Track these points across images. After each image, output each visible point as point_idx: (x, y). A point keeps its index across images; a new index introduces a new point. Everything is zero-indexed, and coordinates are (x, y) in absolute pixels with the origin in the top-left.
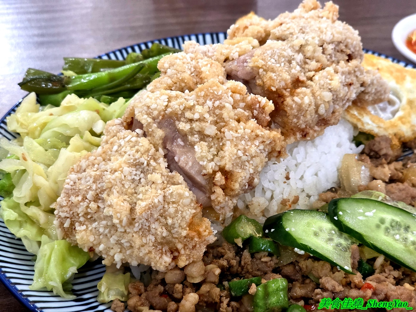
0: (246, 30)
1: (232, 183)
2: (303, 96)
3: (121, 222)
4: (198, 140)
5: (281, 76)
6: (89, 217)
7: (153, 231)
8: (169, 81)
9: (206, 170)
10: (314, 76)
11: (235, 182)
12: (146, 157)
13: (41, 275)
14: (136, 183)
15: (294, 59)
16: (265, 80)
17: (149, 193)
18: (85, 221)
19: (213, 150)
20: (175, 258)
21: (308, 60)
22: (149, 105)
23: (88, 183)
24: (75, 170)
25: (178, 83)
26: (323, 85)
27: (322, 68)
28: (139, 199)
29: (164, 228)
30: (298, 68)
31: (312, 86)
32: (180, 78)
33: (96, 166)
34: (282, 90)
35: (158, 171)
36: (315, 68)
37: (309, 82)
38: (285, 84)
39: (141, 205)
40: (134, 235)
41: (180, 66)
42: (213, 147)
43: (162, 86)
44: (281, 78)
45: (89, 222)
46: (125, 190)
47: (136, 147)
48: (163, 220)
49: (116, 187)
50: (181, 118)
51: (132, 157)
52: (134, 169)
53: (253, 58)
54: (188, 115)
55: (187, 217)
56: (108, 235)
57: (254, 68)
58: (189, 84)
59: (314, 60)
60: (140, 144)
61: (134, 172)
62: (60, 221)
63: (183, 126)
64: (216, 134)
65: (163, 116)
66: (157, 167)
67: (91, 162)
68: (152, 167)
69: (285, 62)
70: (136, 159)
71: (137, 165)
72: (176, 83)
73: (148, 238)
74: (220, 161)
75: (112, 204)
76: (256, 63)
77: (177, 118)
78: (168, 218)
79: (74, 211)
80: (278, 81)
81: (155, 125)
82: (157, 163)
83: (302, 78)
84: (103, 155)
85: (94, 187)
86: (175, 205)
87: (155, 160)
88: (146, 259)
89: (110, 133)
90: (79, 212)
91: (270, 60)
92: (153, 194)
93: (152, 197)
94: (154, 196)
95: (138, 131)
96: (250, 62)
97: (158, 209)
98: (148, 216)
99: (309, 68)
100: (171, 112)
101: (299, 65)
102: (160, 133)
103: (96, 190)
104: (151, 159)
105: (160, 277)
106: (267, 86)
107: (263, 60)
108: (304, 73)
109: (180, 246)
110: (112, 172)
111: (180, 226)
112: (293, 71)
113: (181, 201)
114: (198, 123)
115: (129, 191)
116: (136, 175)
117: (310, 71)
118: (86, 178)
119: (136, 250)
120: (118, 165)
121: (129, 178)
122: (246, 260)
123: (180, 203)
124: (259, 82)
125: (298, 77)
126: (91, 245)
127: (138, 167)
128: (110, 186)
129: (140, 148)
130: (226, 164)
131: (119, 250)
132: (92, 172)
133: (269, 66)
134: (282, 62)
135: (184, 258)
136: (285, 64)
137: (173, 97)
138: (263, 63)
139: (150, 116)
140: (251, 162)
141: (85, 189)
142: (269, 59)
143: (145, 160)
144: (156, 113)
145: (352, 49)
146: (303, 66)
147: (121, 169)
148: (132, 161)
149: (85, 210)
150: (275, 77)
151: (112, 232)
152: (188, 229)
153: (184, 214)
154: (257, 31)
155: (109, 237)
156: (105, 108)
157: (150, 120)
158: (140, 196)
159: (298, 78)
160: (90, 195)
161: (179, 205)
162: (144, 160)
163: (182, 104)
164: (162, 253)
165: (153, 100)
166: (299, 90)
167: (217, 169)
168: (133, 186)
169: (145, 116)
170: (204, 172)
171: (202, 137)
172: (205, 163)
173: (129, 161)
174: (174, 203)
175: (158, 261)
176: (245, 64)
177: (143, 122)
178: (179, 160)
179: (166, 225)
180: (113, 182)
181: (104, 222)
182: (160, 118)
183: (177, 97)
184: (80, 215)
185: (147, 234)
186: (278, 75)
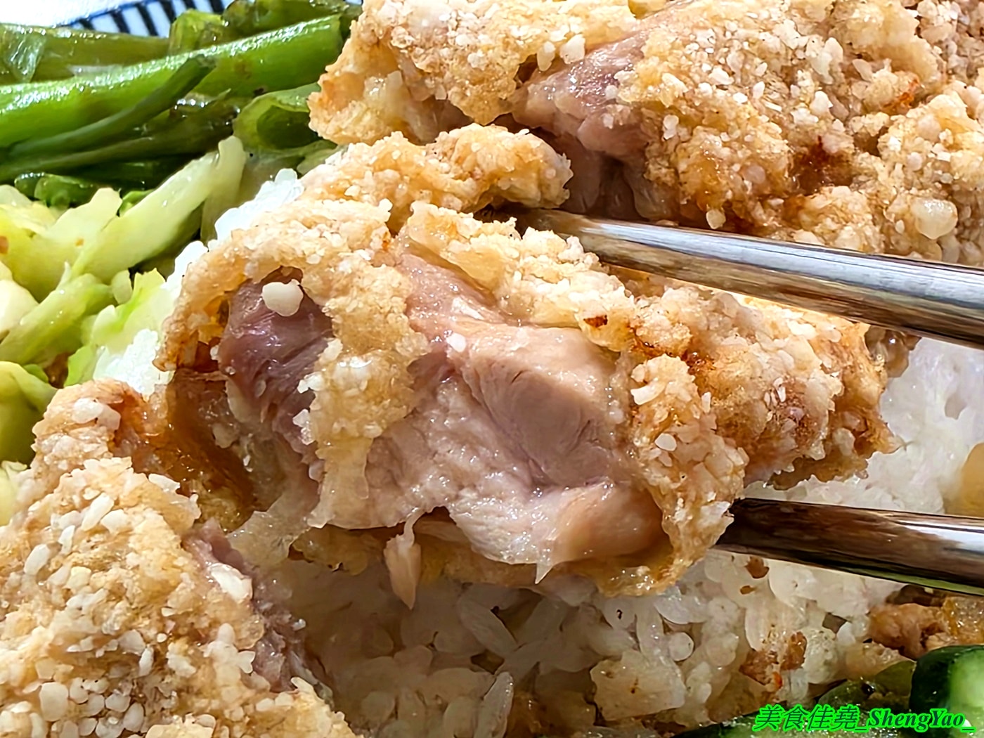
2: (834, 226)
5: (749, 145)
10: (884, 130)
12: (149, 627)
15: (804, 64)
16: (682, 166)
21: (861, 65)
26: (921, 172)
27: (918, 99)
30: (822, 101)
31: (873, 175)
34: (751, 203)
36: (888, 96)
37: (864, 160)
38: (764, 178)
44: (749, 153)
47: (114, 572)
51: (89, 627)
52: (98, 685)
53: (641, 66)
57: (643, 110)
59: (887, 62)
68: (174, 680)
69: (771, 78)
70: (102, 640)
76: (651, 88)
80: (736, 167)
83: (838, 141)
91: (710, 72)
96: (628, 84)
99: (867, 96)
101: (824, 87)
106: (690, 189)
107: (679, 73)
108: (845, 122)
112: (801, 115)
117: (867, 109)
124: (658, 170)
125: (820, 138)
129: (126, 578)
133: (705, 102)
134: (757, 79)
136: (767, 85)
138: (680, 87)
142: (706, 67)
143: (147, 641)
146: (842, 92)
148: (86, 645)
150: (726, 152)
159: (821, 144)
162: (140, 642)
166: (818, 201)
173: (74, 648)
176: (610, 91)
186: (737, 140)
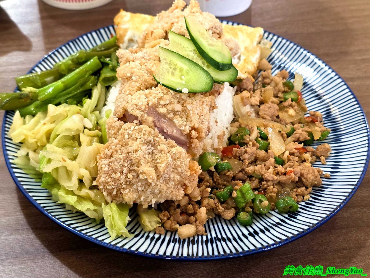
0: (153, 34)
1: (200, 134)
3: (153, 180)
4: (173, 115)
6: (128, 183)
7: (172, 179)
8: (138, 84)
9: (185, 132)
11: (202, 133)
12: (151, 136)
13: (112, 228)
14: (151, 153)
17: (162, 157)
18: (126, 187)
19: (184, 119)
20: (185, 190)
22: (137, 103)
23: (120, 163)
24: (103, 157)
25: (143, 84)
28: (158, 163)
29: (177, 175)
32: (143, 80)
33: (119, 151)
35: (161, 143)
39: (162, 167)
40: (161, 185)
41: (139, 73)
42: (183, 117)
43: (134, 89)
45: (129, 186)
46: (147, 160)
47: (142, 132)
48: (175, 170)
49: (142, 160)
50: (158, 105)
51: (143, 139)
52: (147, 146)
54: (162, 102)
55: (187, 164)
56: (144, 190)
58: (150, 82)
60: (144, 130)
61: (148, 148)
62: (107, 192)
63: (163, 110)
64: (182, 109)
65: (148, 108)
66: (160, 140)
67: (113, 150)
68: (157, 142)
70: (145, 140)
71: (148, 143)
72: (142, 84)
73: (170, 184)
74: (191, 124)
75: (144, 171)
77: (156, 106)
78: (178, 168)
79: (118, 183)
81: (146, 115)
82: (158, 138)
84: (120, 143)
85: (126, 165)
86: (179, 160)
87: (157, 136)
88: (171, 196)
89: (115, 128)
90: (121, 183)
92: (165, 158)
93: (166, 160)
94: (166, 158)
95: (135, 121)
97: (171, 165)
98: (168, 171)
100: (152, 104)
102: (150, 119)
103: (128, 166)
104: (154, 137)
105: (176, 204)
109: (187, 182)
110: (135, 152)
111: (185, 170)
113: (182, 156)
114: (169, 106)
115: (150, 160)
116: (149, 149)
118: (117, 161)
119: (164, 193)
120: (137, 147)
121: (147, 152)
122: (217, 178)
123: (181, 157)
126: (134, 199)
127: (148, 144)
128: (137, 161)
129: (144, 132)
130: (194, 125)
131: (153, 197)
132: (120, 156)
135: (190, 188)
137: (147, 94)
139: (141, 110)
140: (205, 118)
141: (120, 167)
144: (143, 108)
145: (219, 29)
147: (139, 148)
149: (125, 181)
151: (147, 188)
152: (190, 170)
153: (185, 163)
154: (161, 34)
155: (145, 191)
156: (81, 109)
157: (142, 113)
158: (158, 161)
160: (125, 170)
161: (181, 159)
162: (150, 138)
163: (155, 97)
164: (178, 190)
165: (137, 100)
167: (191, 129)
168: (150, 156)
169: (138, 111)
170: (185, 133)
171: (174, 113)
172: (184, 128)
173: (142, 142)
174: (178, 158)
175: (177, 195)
177: (138, 115)
178: (167, 131)
179: (178, 173)
180: (139, 158)
181: (140, 184)
182: (147, 109)
183: (150, 93)
184: (123, 184)
185: (169, 182)
